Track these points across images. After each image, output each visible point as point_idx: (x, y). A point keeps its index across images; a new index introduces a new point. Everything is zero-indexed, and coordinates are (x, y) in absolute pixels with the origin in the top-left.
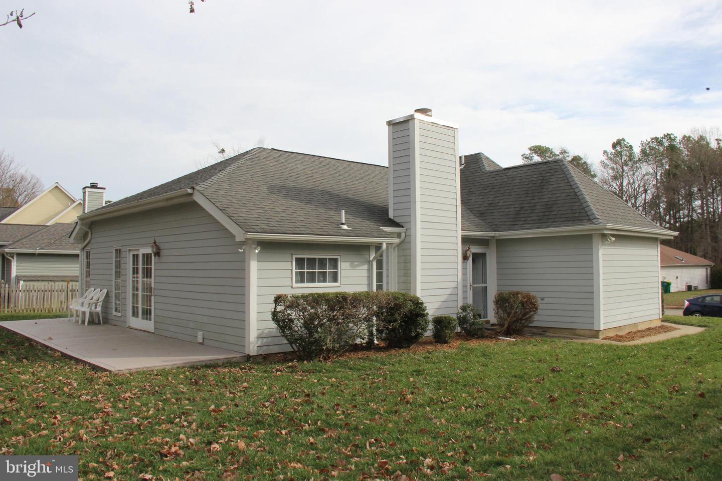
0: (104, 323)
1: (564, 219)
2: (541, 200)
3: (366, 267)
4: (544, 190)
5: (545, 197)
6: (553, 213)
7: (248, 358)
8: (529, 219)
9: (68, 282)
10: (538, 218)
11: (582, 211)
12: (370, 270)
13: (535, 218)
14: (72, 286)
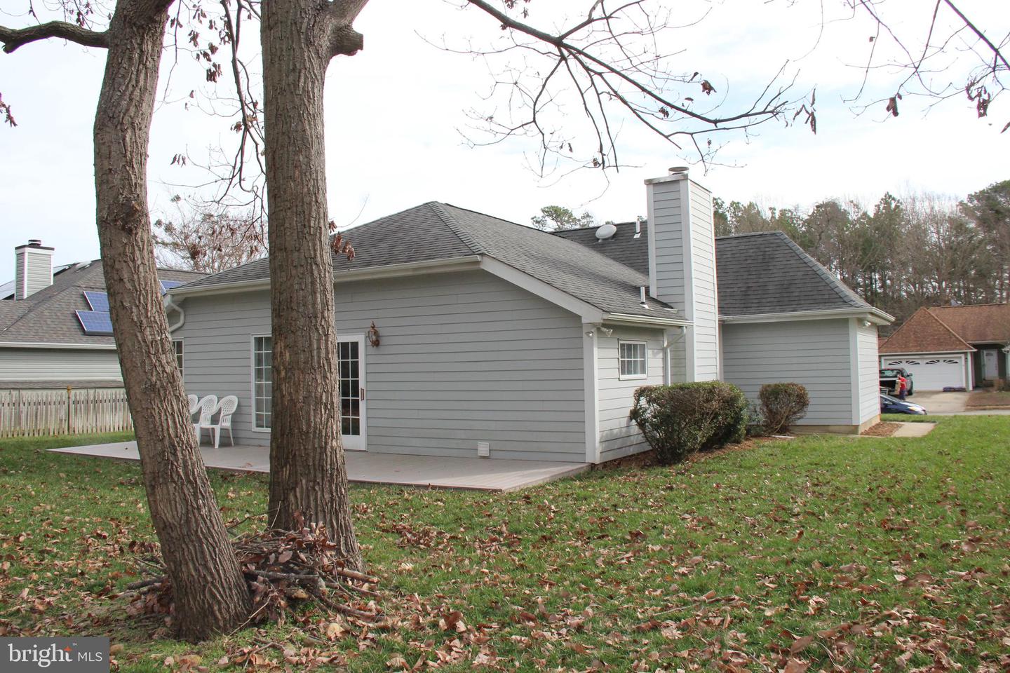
0: (222, 445)
1: (812, 302)
2: (771, 279)
3: (661, 355)
4: (771, 268)
5: (773, 276)
6: (794, 294)
7: (593, 466)
8: (764, 300)
9: (68, 390)
10: (776, 300)
11: (831, 292)
12: (665, 359)
13: (772, 300)
14: (76, 396)
